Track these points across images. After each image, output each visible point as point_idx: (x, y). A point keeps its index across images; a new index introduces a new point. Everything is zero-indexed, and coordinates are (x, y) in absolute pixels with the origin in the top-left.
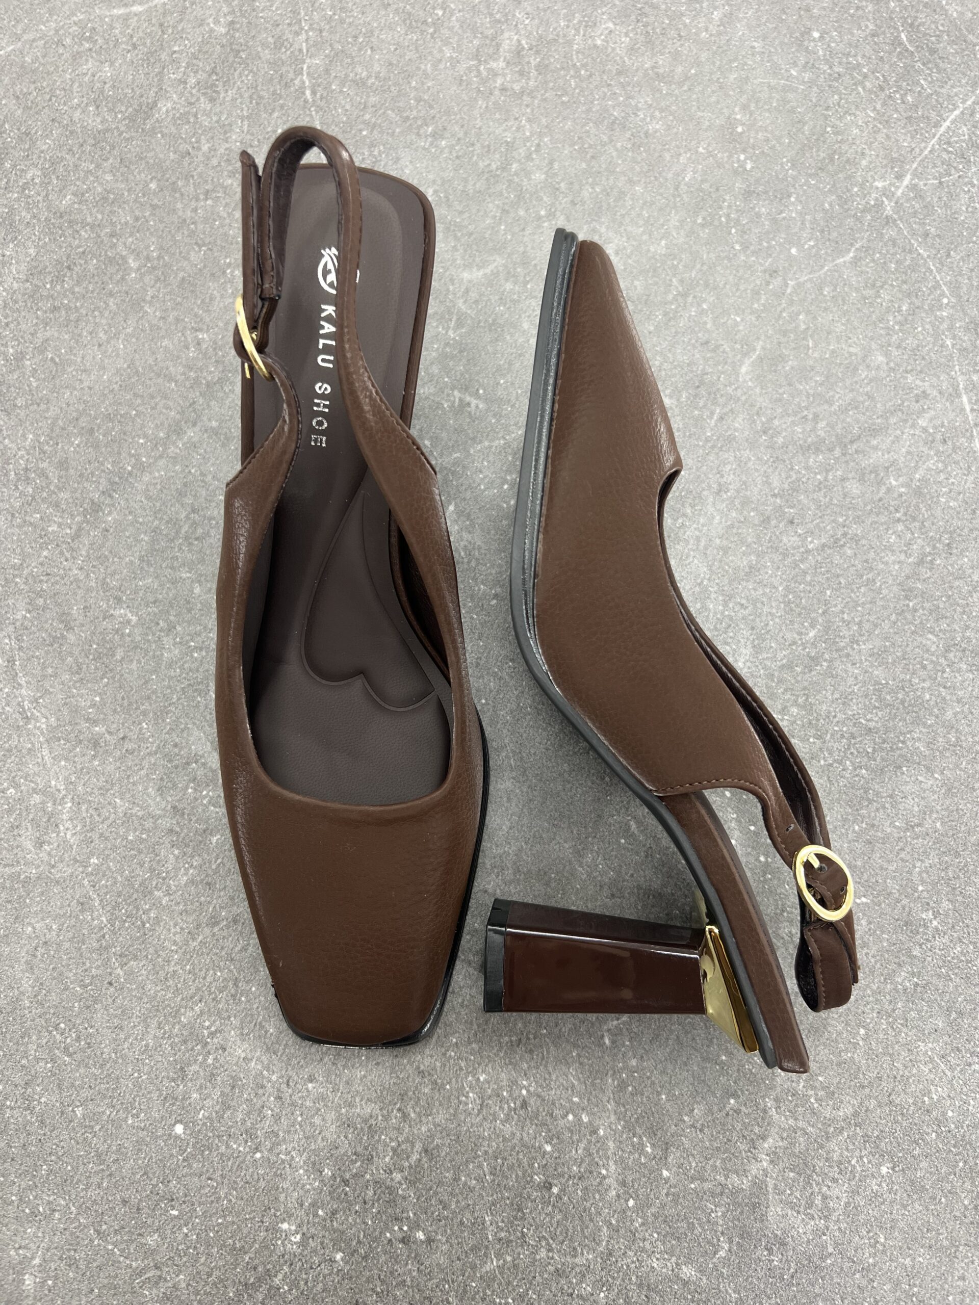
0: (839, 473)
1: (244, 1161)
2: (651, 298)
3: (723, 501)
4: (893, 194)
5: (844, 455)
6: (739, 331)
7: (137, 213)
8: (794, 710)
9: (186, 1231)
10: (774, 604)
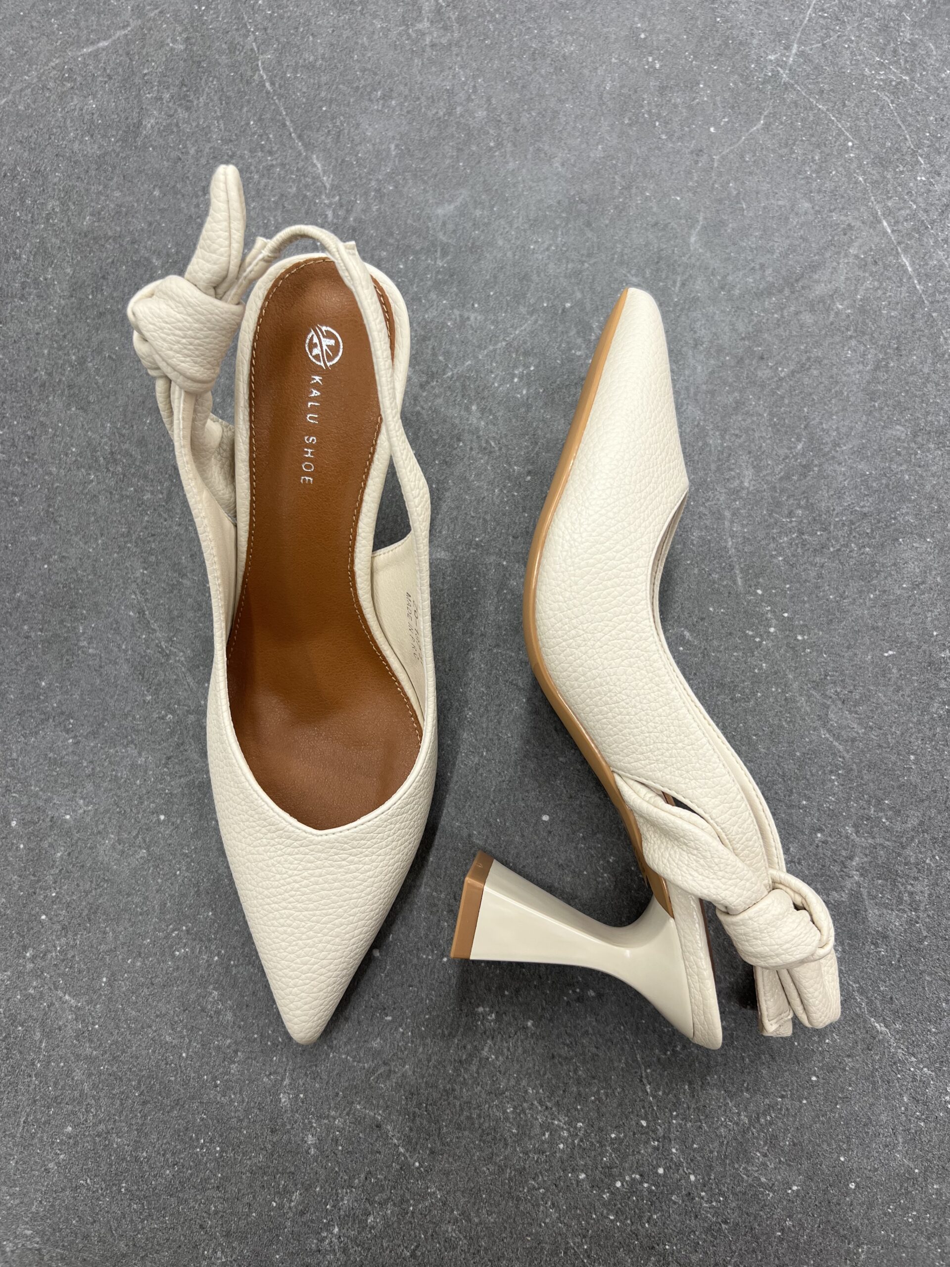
0: (792, 309)
1: (434, 966)
2: (601, 196)
3: (701, 352)
4: (786, 63)
5: (793, 293)
6: (681, 208)
7: (149, 219)
8: (800, 512)
9: (401, 1030)
10: (763, 429)
